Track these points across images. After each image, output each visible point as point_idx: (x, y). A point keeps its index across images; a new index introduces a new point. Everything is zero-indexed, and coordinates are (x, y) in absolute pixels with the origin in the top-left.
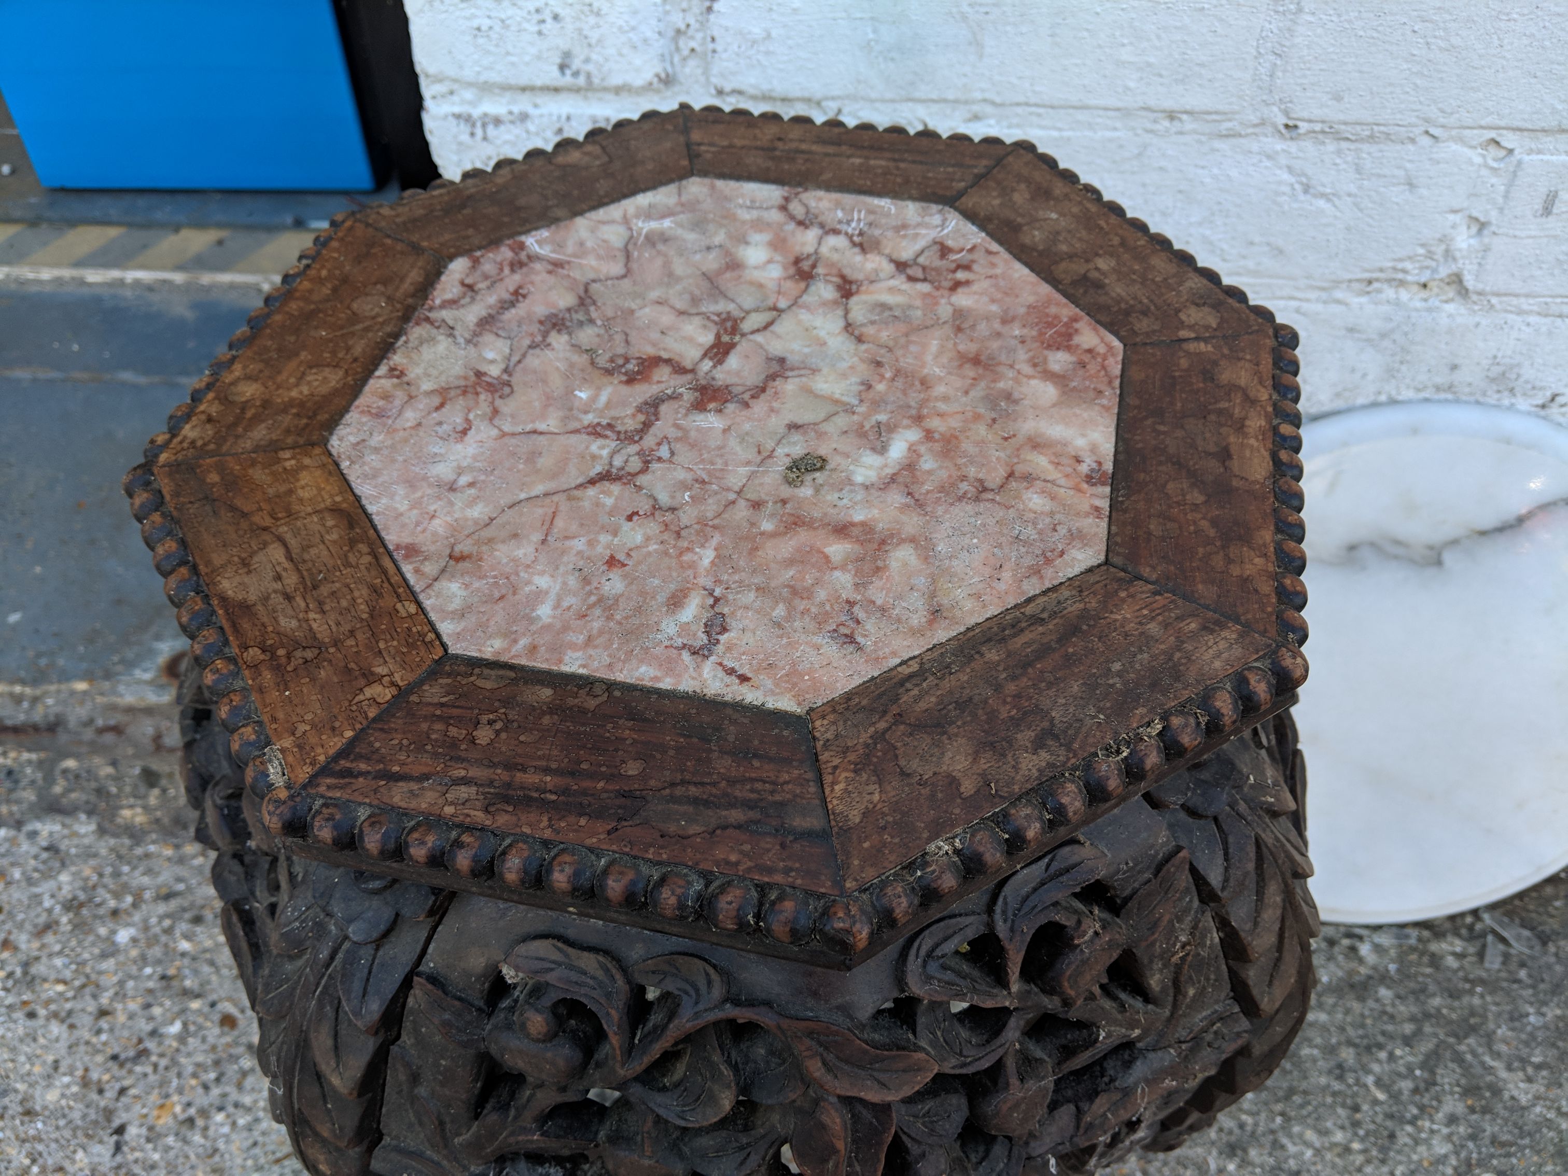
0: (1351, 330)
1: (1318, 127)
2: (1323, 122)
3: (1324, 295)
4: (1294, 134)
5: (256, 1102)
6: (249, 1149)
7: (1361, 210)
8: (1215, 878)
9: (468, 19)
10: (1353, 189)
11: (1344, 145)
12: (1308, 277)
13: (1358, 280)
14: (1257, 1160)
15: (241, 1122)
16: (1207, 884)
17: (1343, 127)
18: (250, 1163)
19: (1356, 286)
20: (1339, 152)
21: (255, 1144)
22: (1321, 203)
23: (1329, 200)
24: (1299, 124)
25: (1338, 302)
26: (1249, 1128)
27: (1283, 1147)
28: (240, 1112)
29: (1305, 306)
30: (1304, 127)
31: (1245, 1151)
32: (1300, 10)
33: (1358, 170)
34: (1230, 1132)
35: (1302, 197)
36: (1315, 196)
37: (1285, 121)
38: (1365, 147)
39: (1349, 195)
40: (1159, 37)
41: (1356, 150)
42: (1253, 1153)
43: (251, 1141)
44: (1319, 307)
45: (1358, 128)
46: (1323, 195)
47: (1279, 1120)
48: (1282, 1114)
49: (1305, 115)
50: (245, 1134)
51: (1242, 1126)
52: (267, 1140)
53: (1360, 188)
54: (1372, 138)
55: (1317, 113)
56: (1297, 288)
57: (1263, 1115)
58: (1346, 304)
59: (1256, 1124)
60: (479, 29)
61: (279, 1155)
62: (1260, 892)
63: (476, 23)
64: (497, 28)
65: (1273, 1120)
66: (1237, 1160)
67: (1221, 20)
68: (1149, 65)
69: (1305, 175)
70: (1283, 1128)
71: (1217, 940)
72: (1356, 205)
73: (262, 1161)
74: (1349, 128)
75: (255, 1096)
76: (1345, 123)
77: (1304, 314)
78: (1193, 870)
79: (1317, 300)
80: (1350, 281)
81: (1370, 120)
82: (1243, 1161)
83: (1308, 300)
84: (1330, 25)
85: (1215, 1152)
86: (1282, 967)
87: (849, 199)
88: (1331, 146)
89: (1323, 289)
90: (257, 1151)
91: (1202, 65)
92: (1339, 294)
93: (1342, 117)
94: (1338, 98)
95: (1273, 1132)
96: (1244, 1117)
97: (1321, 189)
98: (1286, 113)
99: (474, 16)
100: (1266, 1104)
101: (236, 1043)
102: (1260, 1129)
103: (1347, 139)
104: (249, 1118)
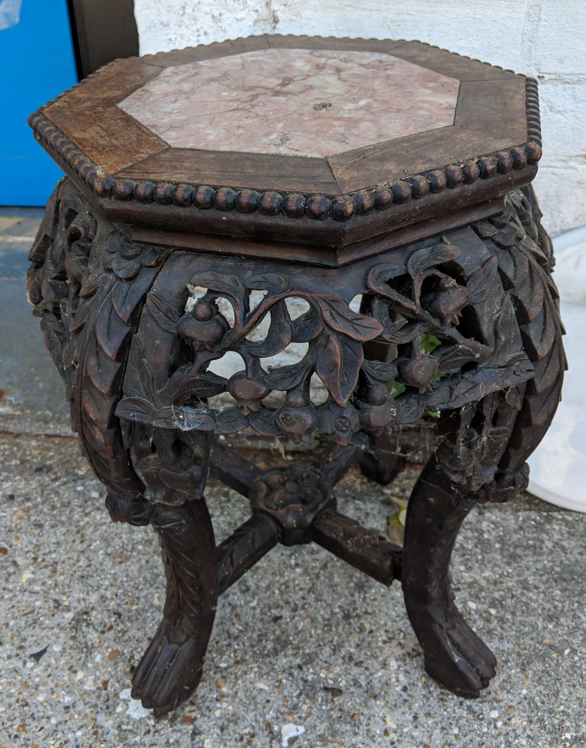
0: (579, 183)
1: (553, 77)
2: (556, 74)
3: (565, 165)
4: (543, 81)
5: (15, 587)
6: (9, 609)
7: (577, 119)
8: (510, 274)
9: (166, 35)
10: (573, 108)
11: (567, 86)
12: (556, 155)
13: (580, 156)
14: (565, 624)
15: (6, 596)
16: (507, 277)
17: (565, 77)
18: (10, 615)
19: (579, 159)
20: (565, 90)
21: (13, 607)
22: (559, 116)
23: (562, 114)
24: (545, 75)
25: (572, 168)
26: (560, 609)
27: (579, 617)
28: (6, 592)
29: (556, 170)
30: (547, 77)
31: (558, 619)
32: (540, 20)
33: (575, 98)
34: (549, 610)
35: (549, 113)
36: (555, 112)
37: (538, 74)
38: (577, 86)
39: (572, 111)
40: (477, 35)
41: (573, 88)
42: (562, 620)
43: (11, 605)
44: (563, 171)
45: (572, 77)
46: (559, 112)
47: (576, 605)
48: (577, 602)
49: (547, 71)
50: (8, 602)
51: (555, 607)
52: (20, 605)
53: (576, 107)
54: (579, 82)
55: (552, 69)
56: (551, 161)
57: (567, 603)
58: (576, 169)
59: (563, 607)
60: (170, 40)
61: (26, 612)
62: (532, 286)
63: (169, 37)
64: (179, 39)
65: (573, 605)
66: (554, 623)
67: (505, 26)
68: (473, 48)
69: (550, 102)
70: (578, 608)
71: (514, 312)
72: (575, 116)
73: (17, 614)
74: (568, 77)
75: (14, 584)
76: (566, 74)
77: (556, 175)
78: (500, 270)
79: (562, 167)
80: (576, 156)
81: (577, 72)
82: (557, 623)
83: (557, 167)
84: (554, 26)
85: (541, 619)
86: (547, 333)
87: (339, 52)
88: (561, 87)
89: (564, 161)
90: (14, 610)
91: (497, 48)
92: (572, 164)
93: (564, 71)
94: (561, 62)
95: (572, 610)
96: (556, 603)
97: (558, 108)
98: (538, 70)
99: (169, 34)
100: (568, 597)
101: (6, 560)
102: (566, 609)
103: (568, 83)
104: (11, 595)
